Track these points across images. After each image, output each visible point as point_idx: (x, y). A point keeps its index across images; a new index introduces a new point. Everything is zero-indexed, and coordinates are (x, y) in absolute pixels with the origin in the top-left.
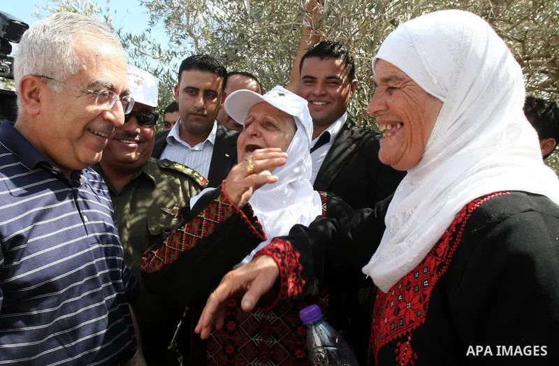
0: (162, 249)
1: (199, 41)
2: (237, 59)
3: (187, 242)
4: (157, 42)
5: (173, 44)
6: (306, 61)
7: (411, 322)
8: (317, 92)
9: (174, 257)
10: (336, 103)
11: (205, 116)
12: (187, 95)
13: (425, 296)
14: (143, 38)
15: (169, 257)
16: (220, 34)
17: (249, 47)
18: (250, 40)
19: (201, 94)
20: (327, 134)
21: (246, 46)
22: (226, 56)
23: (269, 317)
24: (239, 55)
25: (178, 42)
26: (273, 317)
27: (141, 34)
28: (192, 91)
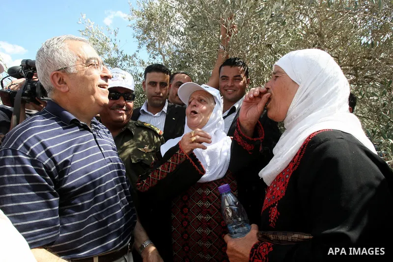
0: (148, 179)
1: (165, 57)
2: (186, 67)
3: (162, 175)
4: (142, 58)
5: (151, 58)
6: (223, 68)
7: (278, 196)
8: (229, 84)
9: (155, 183)
10: (239, 91)
11: (161, 97)
12: (150, 86)
13: (286, 182)
14: (135, 55)
15: (152, 183)
16: (177, 53)
17: (193, 60)
18: (193, 56)
19: (158, 85)
20: (234, 107)
21: (191, 60)
22: (180, 65)
23: (205, 204)
24: (188, 65)
25: (154, 58)
26: (208, 204)
27: (133, 53)
28: (153, 84)
